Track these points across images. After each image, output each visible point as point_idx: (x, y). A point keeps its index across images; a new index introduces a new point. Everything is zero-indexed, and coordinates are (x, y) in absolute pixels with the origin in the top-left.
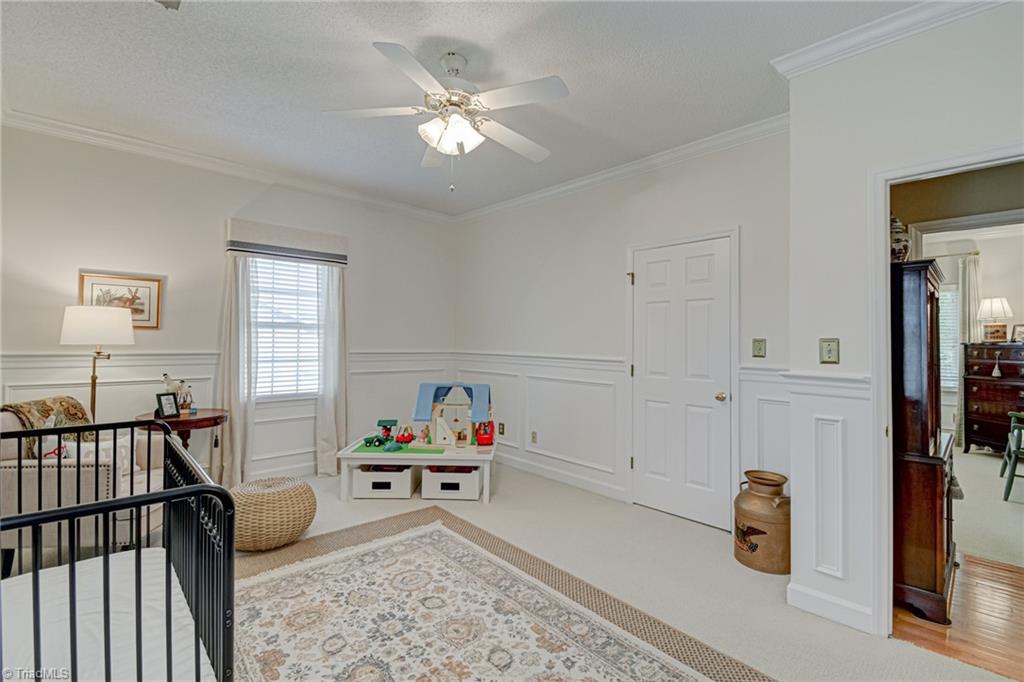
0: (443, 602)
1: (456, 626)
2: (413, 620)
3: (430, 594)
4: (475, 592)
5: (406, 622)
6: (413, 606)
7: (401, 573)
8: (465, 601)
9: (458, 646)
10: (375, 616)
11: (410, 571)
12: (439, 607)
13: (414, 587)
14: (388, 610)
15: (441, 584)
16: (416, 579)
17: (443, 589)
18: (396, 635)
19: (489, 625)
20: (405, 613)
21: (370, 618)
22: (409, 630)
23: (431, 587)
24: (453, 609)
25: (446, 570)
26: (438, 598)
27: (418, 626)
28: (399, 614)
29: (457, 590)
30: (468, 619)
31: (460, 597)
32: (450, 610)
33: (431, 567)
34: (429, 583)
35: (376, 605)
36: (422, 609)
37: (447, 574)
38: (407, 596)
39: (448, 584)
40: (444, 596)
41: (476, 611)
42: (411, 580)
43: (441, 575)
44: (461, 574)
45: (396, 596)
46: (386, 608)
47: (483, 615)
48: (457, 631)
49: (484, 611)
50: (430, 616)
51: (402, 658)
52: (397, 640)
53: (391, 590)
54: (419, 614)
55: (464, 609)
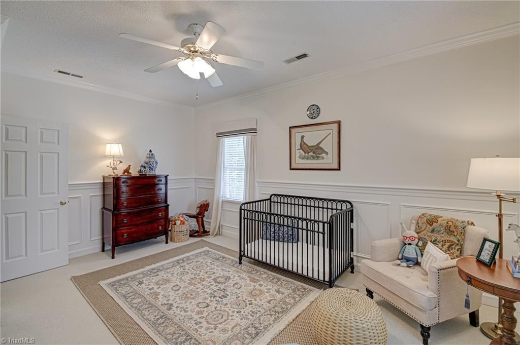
0: (198, 306)
1: (192, 296)
2: (211, 297)
3: (205, 309)
4: (181, 313)
5: (213, 296)
6: (212, 302)
7: (225, 321)
8: (187, 308)
9: (192, 290)
10: (228, 297)
11: (220, 324)
12: (199, 303)
13: (215, 313)
14: (223, 300)
15: (200, 316)
16: (215, 318)
17: (198, 313)
18: (216, 291)
19: (177, 298)
20: (215, 299)
21: (230, 296)
22: (211, 293)
23: (205, 314)
24: (192, 303)
25: (197, 327)
26: (200, 308)
27: (208, 295)
28: (218, 298)
29: (191, 313)
30: (187, 299)
31: (189, 309)
32: (194, 302)
33: (207, 329)
34: (206, 316)
35: (230, 301)
36: (208, 301)
37: (196, 324)
38: (217, 307)
39: (196, 317)
40: (198, 309)
41: (182, 303)
42: (218, 317)
43: (201, 323)
44: (187, 324)
45: (222, 306)
46: (225, 301)
47: (179, 302)
48: (191, 295)
49: (178, 304)
50: (204, 299)
51: (211, 285)
52: (216, 290)
53: (227, 309)
54: (209, 300)
55: (188, 303)
